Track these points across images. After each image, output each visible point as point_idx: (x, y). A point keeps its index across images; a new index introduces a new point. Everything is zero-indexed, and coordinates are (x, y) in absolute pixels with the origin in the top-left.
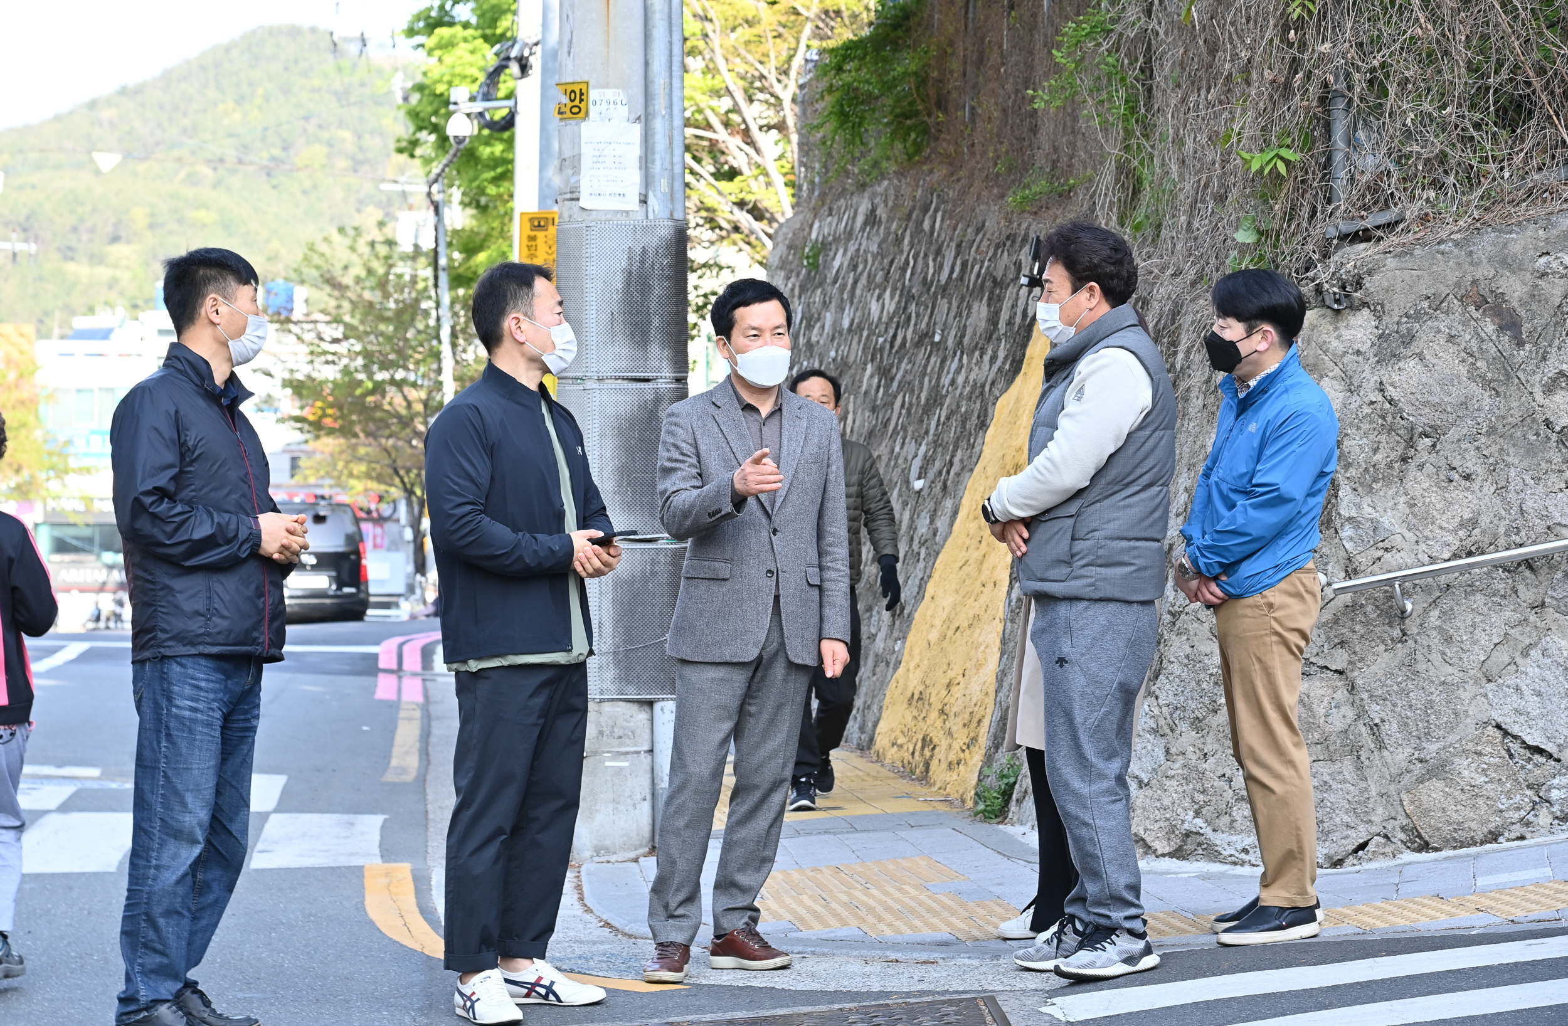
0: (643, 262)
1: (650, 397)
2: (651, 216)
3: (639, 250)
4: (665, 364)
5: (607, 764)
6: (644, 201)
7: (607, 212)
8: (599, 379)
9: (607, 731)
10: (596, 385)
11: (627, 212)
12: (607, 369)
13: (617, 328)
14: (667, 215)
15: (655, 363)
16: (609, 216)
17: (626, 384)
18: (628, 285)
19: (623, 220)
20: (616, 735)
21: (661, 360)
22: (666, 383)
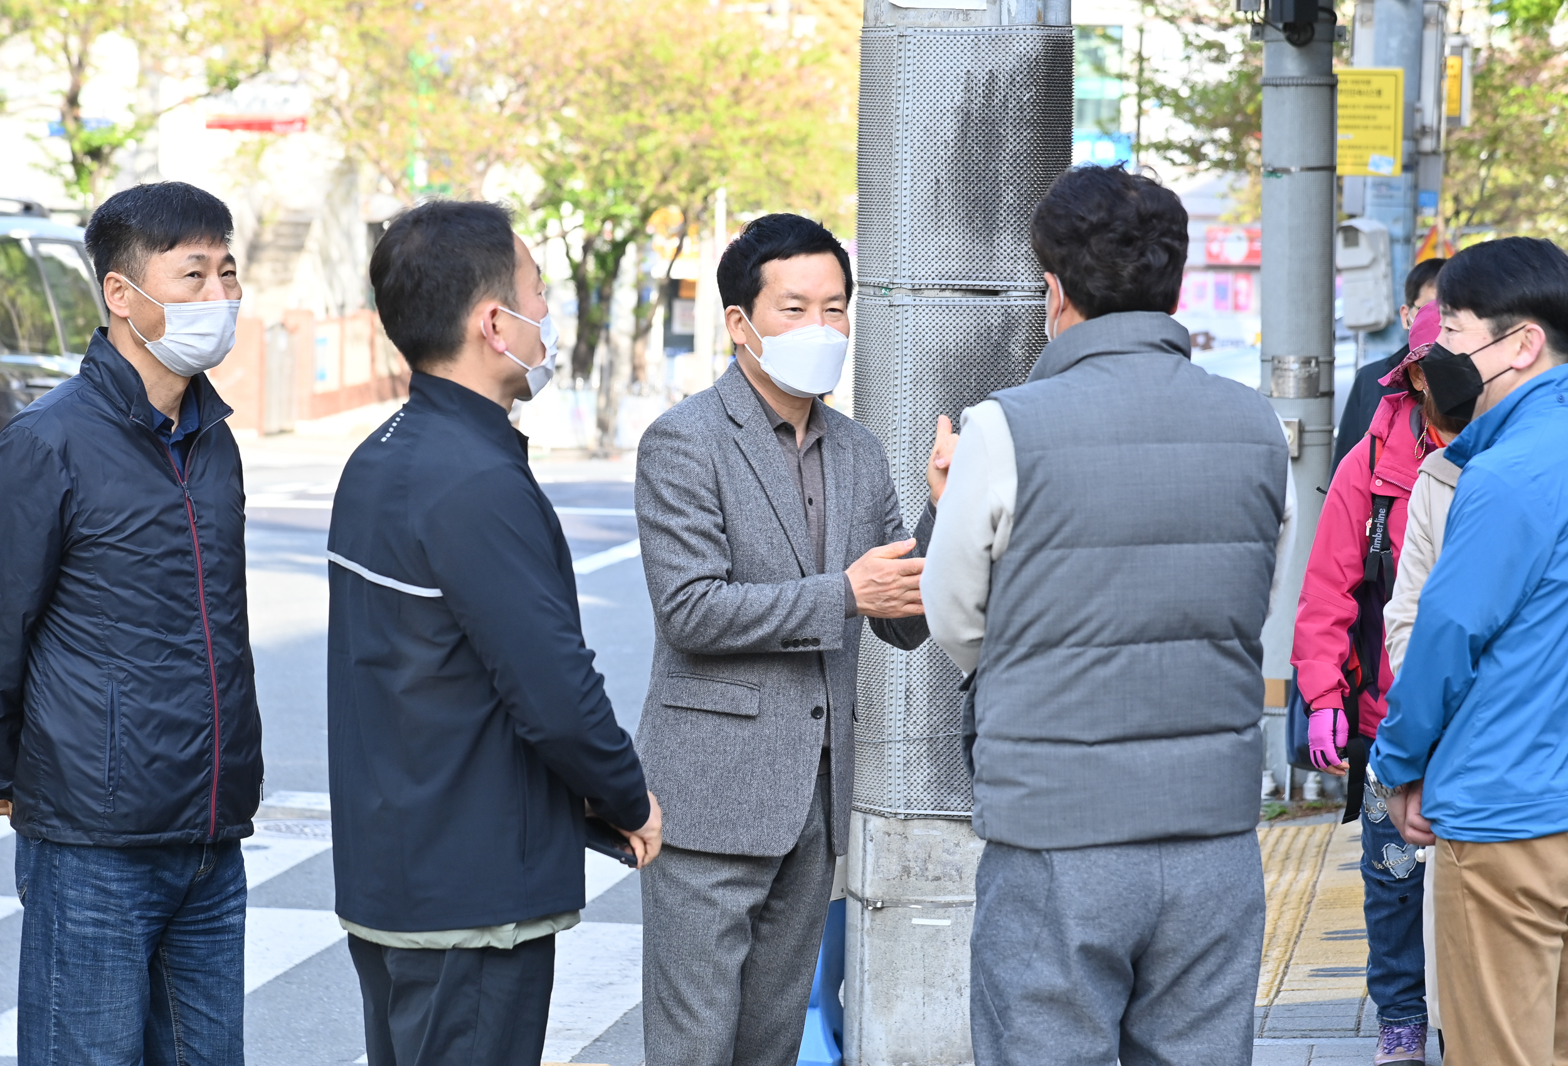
0: (989, 96)
1: (996, 321)
2: (1005, 22)
3: (983, 77)
4: (1022, 266)
5: (915, 921)
7: (932, 12)
8: (913, 290)
9: (916, 868)
10: (908, 300)
11: (966, 13)
12: (928, 271)
13: (945, 206)
14: (1032, 17)
15: (1006, 265)
16: (935, 20)
17: (958, 298)
18: (963, 135)
19: (958, 24)
20: (930, 874)
21: (1015, 259)
22: (1023, 298)
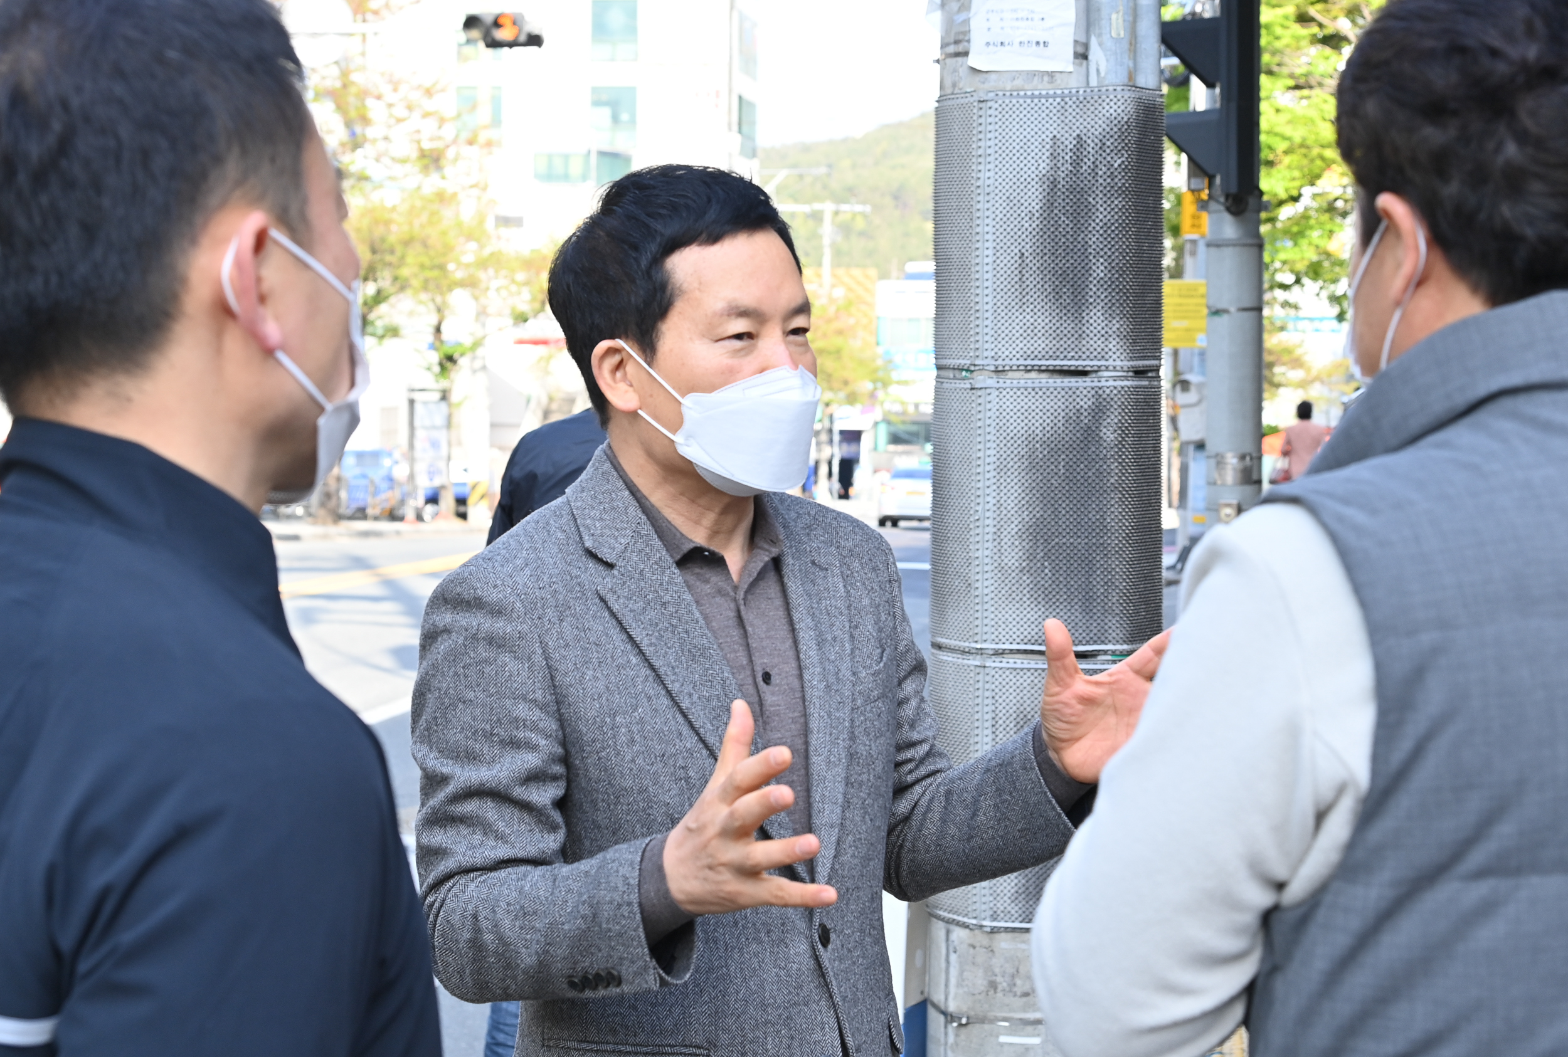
0: (1077, 162)
1: (1086, 403)
2: (1094, 82)
3: (1070, 142)
4: (1113, 344)
5: (1003, 1039)
6: (1082, 55)
7: (1015, 74)
8: (997, 371)
9: (1003, 984)
10: (991, 382)
11: (1051, 75)
12: (1012, 352)
13: (1031, 280)
14: (1122, 77)
15: (1096, 343)
16: (1018, 83)
17: (1044, 380)
18: (1049, 205)
19: (1044, 88)
20: (1019, 990)
21: (1106, 337)
22: (1115, 379)
